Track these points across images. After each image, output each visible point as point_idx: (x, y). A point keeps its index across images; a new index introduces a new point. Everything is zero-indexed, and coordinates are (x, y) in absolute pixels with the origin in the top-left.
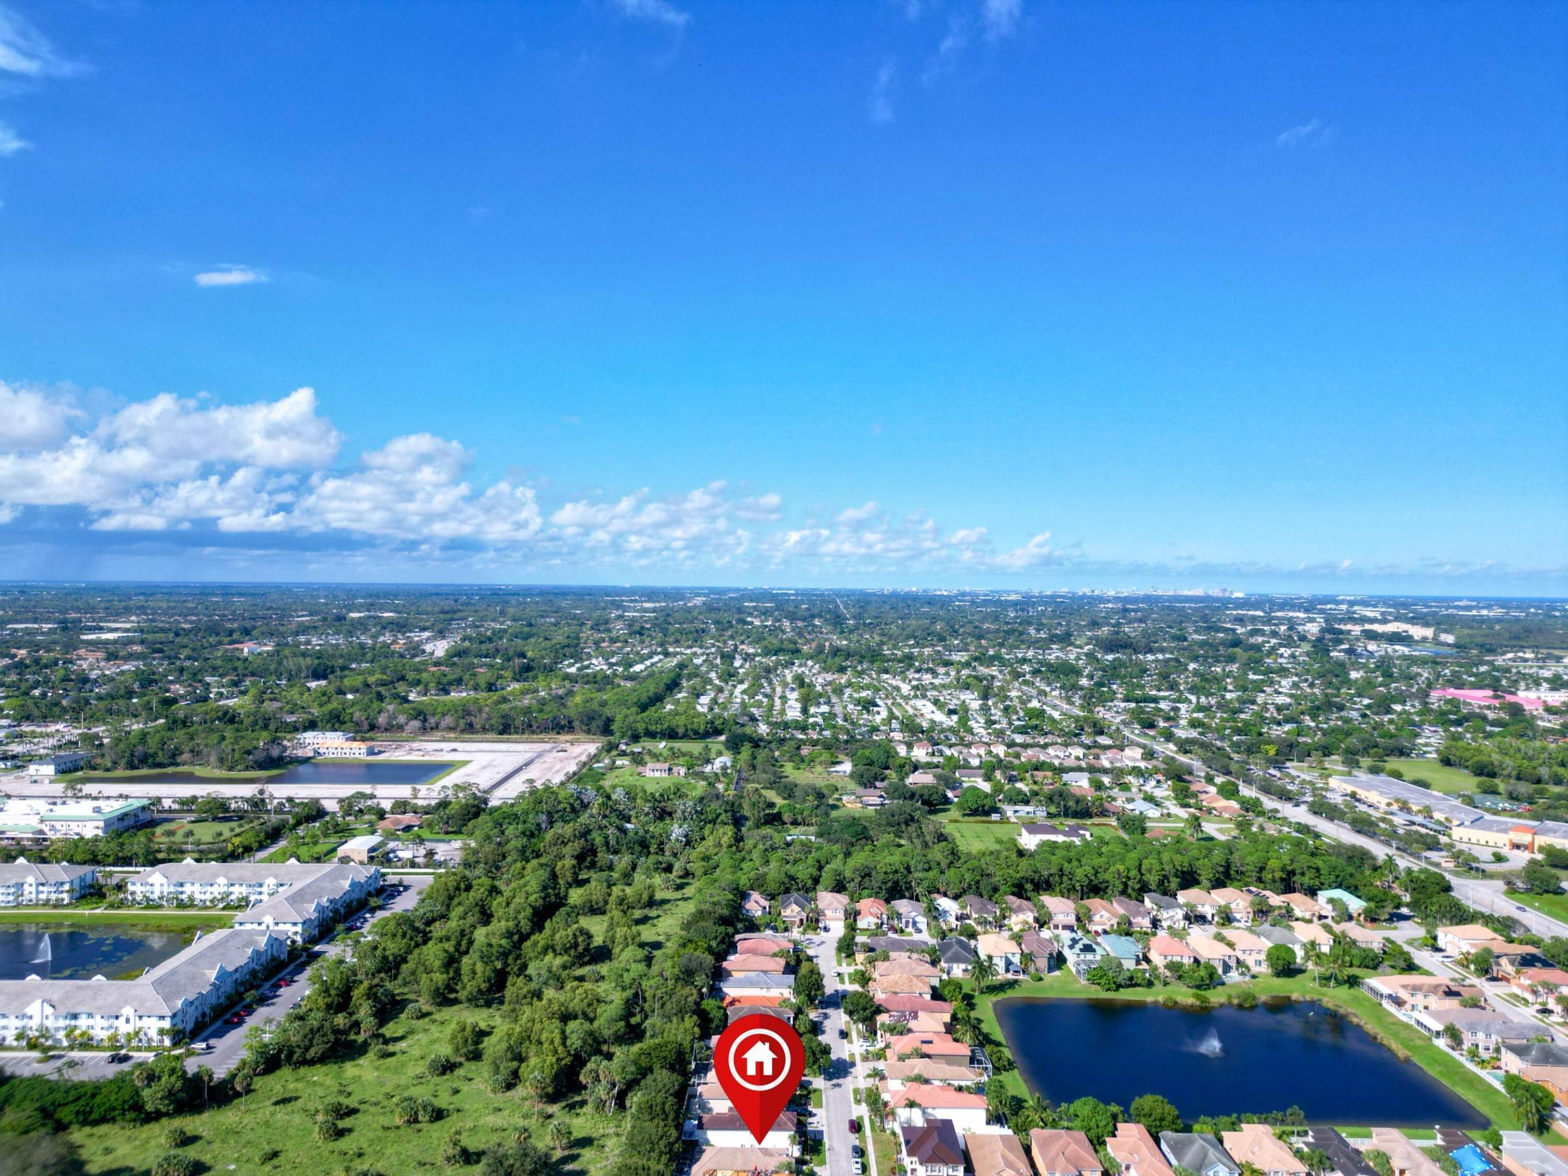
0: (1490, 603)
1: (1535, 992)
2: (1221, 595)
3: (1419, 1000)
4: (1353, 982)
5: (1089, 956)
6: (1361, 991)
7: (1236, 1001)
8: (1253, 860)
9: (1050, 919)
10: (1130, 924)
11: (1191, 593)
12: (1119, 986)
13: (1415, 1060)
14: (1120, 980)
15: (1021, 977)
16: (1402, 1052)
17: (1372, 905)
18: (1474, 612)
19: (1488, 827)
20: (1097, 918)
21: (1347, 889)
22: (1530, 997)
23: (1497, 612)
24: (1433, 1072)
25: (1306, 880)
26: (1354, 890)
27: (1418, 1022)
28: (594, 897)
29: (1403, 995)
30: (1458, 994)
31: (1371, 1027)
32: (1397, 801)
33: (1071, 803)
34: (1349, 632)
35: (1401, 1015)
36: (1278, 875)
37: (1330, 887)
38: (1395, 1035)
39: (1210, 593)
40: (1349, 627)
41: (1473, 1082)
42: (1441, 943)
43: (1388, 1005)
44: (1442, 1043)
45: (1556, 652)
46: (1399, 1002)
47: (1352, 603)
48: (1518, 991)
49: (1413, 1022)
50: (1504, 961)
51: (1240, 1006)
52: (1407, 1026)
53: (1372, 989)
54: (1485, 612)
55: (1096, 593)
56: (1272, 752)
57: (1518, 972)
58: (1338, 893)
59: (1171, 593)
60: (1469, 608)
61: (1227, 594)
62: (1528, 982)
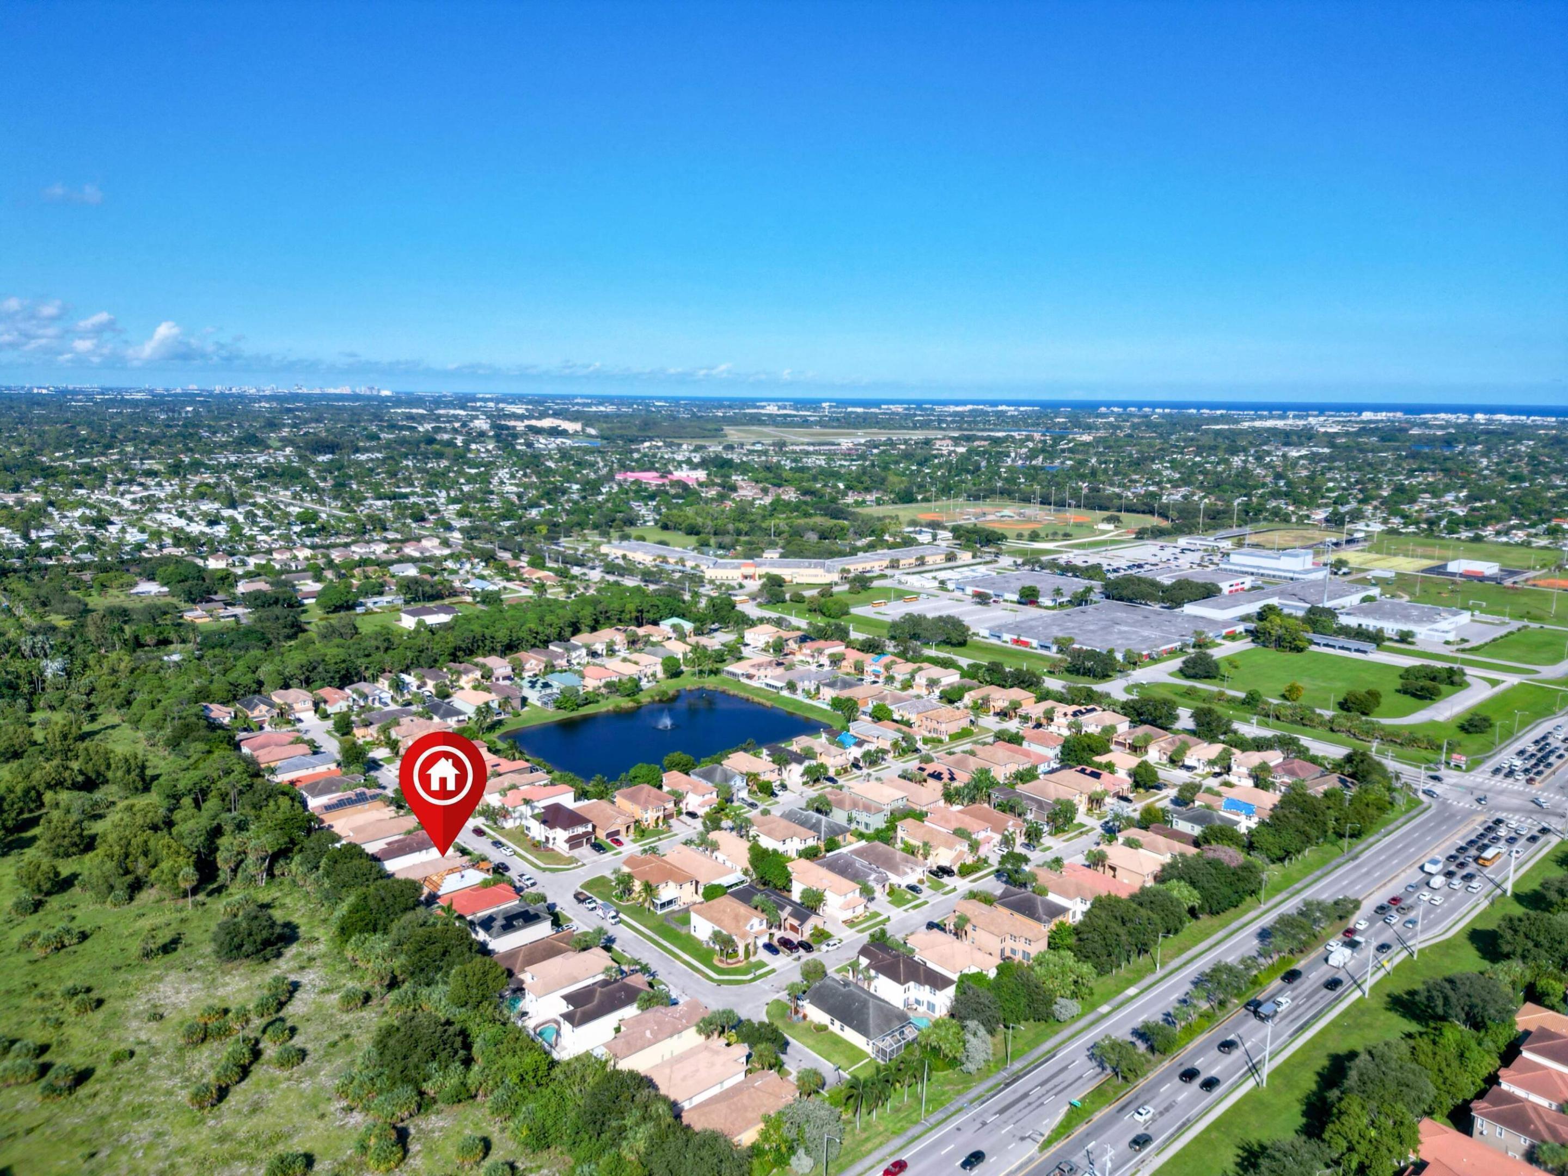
0: (602, 400)
1: (813, 656)
2: (368, 393)
3: (762, 672)
4: (715, 672)
5: (548, 691)
6: (724, 676)
7: (657, 698)
8: (616, 605)
9: (492, 673)
10: (553, 666)
11: (338, 391)
12: (579, 706)
13: (776, 705)
14: (579, 701)
15: (503, 717)
16: (768, 704)
17: (698, 624)
18: (594, 409)
19: (724, 566)
20: (527, 666)
21: (678, 616)
22: (810, 660)
23: (610, 409)
24: (790, 709)
25: (651, 616)
26: (683, 616)
27: (767, 685)
28: (16, 742)
29: (752, 671)
30: (782, 664)
31: (742, 694)
32: (659, 556)
33: (427, 588)
34: (514, 427)
35: (754, 683)
36: (634, 614)
37: (667, 618)
38: (758, 695)
39: (358, 391)
40: (512, 423)
41: (813, 708)
42: (747, 640)
43: (744, 680)
44: (785, 693)
45: (676, 441)
46: (750, 677)
47: (497, 401)
48: (803, 658)
49: (763, 686)
50: (791, 642)
51: (661, 701)
52: (760, 689)
53: (728, 673)
54: (602, 409)
55: (234, 390)
56: (544, 531)
57: (800, 648)
58: (675, 620)
59: (318, 391)
60: (589, 405)
61: (375, 393)
62: (808, 652)
